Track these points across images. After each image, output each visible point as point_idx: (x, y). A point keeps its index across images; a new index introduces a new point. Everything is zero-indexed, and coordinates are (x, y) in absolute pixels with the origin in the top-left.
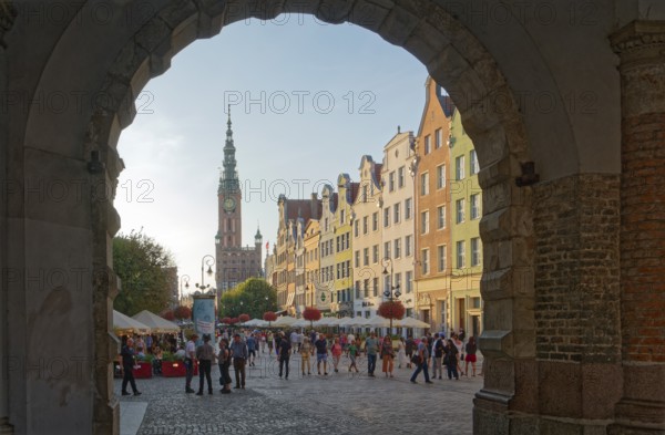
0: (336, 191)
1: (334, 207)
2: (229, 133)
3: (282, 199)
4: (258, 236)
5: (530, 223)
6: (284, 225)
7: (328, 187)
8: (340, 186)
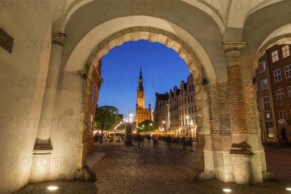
0: (173, 91)
1: (172, 97)
2: (141, 73)
3: (157, 93)
4: (150, 105)
5: (206, 96)
6: (157, 102)
7: (171, 90)
8: (174, 90)
